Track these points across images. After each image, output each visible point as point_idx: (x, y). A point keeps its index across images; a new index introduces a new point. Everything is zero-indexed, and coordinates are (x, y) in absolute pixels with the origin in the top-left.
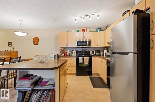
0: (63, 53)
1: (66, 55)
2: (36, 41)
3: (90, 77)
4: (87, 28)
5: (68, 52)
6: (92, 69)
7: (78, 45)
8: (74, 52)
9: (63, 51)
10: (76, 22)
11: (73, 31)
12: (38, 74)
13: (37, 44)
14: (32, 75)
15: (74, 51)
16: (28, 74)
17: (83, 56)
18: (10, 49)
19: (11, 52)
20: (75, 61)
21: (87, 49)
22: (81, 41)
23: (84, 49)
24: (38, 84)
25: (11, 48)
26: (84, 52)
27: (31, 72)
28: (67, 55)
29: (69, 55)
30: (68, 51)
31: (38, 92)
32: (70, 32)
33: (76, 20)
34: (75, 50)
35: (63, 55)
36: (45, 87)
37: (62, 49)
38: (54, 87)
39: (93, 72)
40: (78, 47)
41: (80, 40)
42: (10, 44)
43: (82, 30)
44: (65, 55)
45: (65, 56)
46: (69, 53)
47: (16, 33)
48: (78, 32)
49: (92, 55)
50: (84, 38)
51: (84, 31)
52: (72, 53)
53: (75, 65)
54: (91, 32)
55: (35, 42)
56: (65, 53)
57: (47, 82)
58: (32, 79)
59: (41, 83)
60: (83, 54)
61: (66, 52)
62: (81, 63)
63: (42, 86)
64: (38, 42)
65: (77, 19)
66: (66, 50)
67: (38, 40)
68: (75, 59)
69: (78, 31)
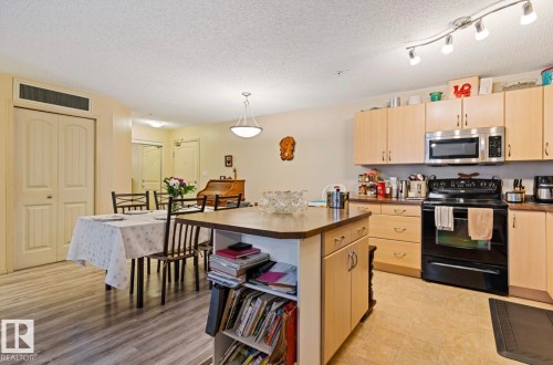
0: (372, 187)
1: (383, 197)
2: (288, 148)
3: (491, 300)
4: (480, 78)
5: (393, 183)
6: (506, 266)
7: (431, 157)
8: (414, 184)
9: (371, 179)
10: (415, 61)
11: (414, 100)
12: (265, 247)
13: (291, 159)
14: (250, 247)
15: (416, 179)
16: (240, 243)
17: (462, 201)
18: (228, 173)
19: (230, 181)
20: (420, 220)
21: (485, 174)
22: (457, 137)
23: (467, 171)
24: (257, 277)
25: (231, 169)
26: (464, 187)
27: (247, 239)
28: (386, 196)
29: (394, 194)
30: (393, 179)
31: (255, 299)
32: (399, 104)
33: (411, 55)
34: (419, 176)
35: (369, 193)
36: (274, 288)
37: (368, 171)
38: (295, 294)
39: (512, 282)
40: (433, 161)
41: (452, 133)
42: (229, 161)
43: (456, 88)
44: (377, 193)
45: (380, 198)
46: (395, 188)
47: (235, 130)
48: (433, 100)
49: (511, 197)
50: (462, 121)
51: (467, 93)
52: (408, 188)
53: (418, 238)
54: (505, 89)
55: (285, 151)
56: (379, 188)
57: (280, 275)
58: (244, 258)
59: (267, 274)
60: (460, 196)
61: (383, 185)
62: (444, 233)
63: (266, 284)
64: (293, 151)
65: (417, 51)
66: (382, 176)
67: (294, 144)
68: (418, 210)
69: (437, 97)
